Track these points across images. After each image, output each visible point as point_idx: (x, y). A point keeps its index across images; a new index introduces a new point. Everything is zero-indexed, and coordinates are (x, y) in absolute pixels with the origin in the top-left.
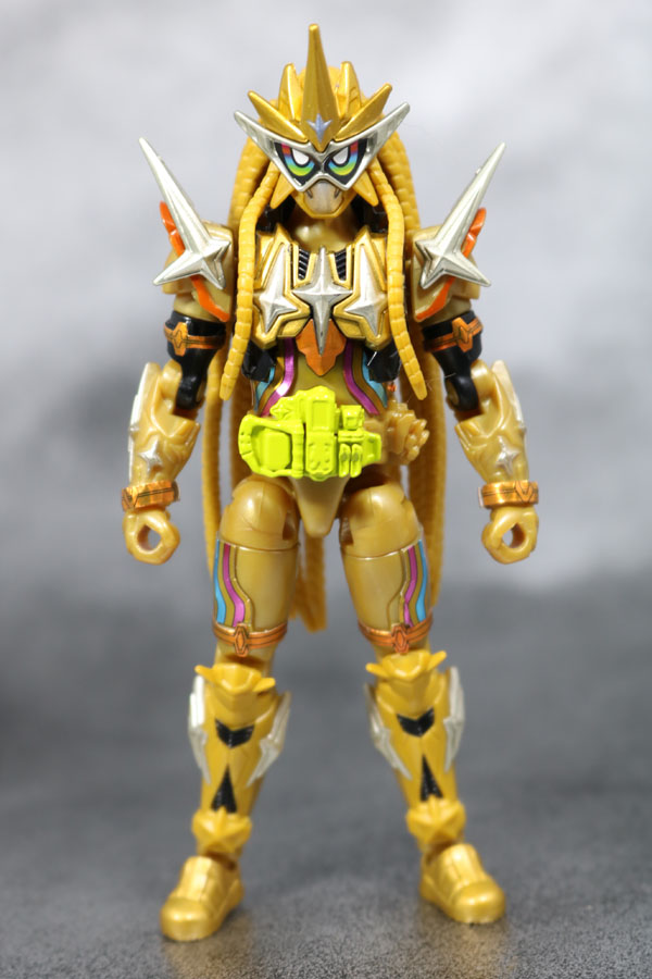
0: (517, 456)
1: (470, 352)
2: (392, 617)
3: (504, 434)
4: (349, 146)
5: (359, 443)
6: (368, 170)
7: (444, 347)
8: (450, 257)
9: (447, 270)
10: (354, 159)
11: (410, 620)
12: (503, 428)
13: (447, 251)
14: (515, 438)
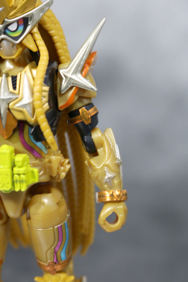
0: (114, 177)
1: (90, 124)
2: (48, 257)
3: (107, 166)
4: (18, 21)
5: (24, 174)
6: (31, 33)
7: (78, 122)
8: (74, 77)
9: (73, 84)
10: (21, 28)
11: (57, 260)
12: (108, 162)
13: (73, 74)
14: (113, 168)
